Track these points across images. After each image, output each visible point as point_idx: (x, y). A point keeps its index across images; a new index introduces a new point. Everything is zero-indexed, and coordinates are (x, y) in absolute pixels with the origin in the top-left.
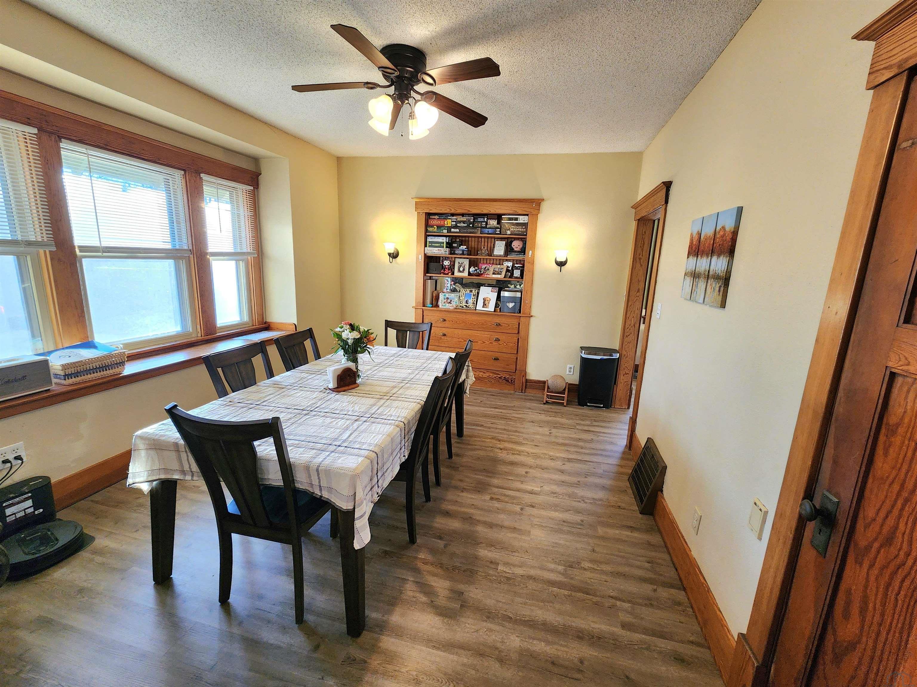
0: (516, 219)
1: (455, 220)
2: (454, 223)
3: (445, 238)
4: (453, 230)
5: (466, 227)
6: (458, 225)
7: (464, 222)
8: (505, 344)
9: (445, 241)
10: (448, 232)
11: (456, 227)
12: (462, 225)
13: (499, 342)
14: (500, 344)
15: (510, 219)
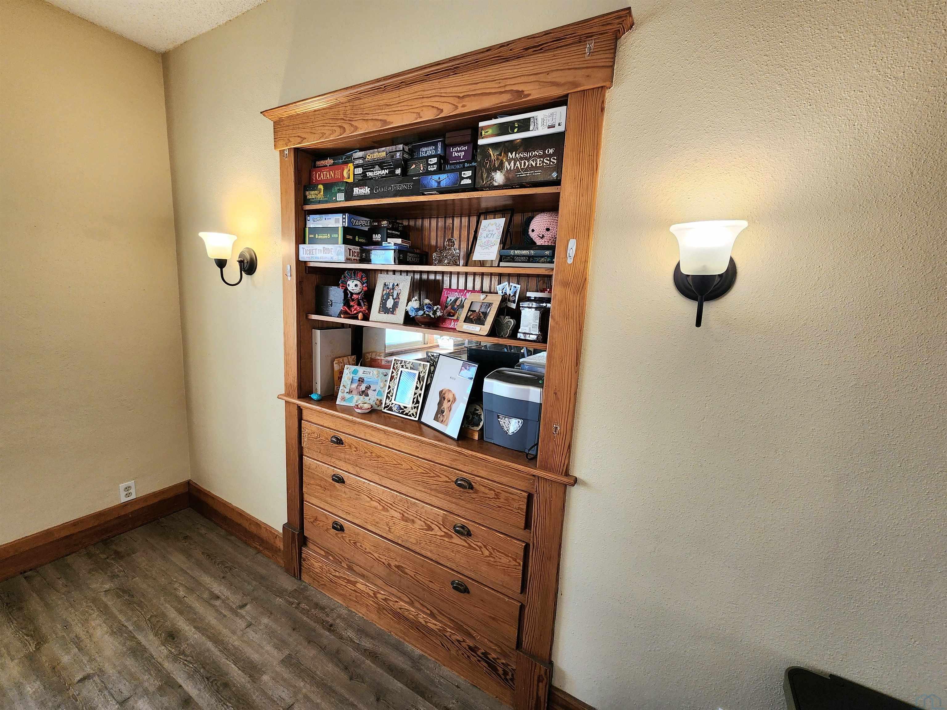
0: (525, 125)
1: (361, 161)
2: (359, 171)
3: (340, 216)
4: (357, 191)
5: (386, 176)
6: (369, 174)
7: (381, 164)
8: (487, 553)
9: (340, 225)
10: (347, 200)
11: (363, 181)
12: (378, 172)
13: (469, 540)
14: (470, 547)
15: (504, 129)
